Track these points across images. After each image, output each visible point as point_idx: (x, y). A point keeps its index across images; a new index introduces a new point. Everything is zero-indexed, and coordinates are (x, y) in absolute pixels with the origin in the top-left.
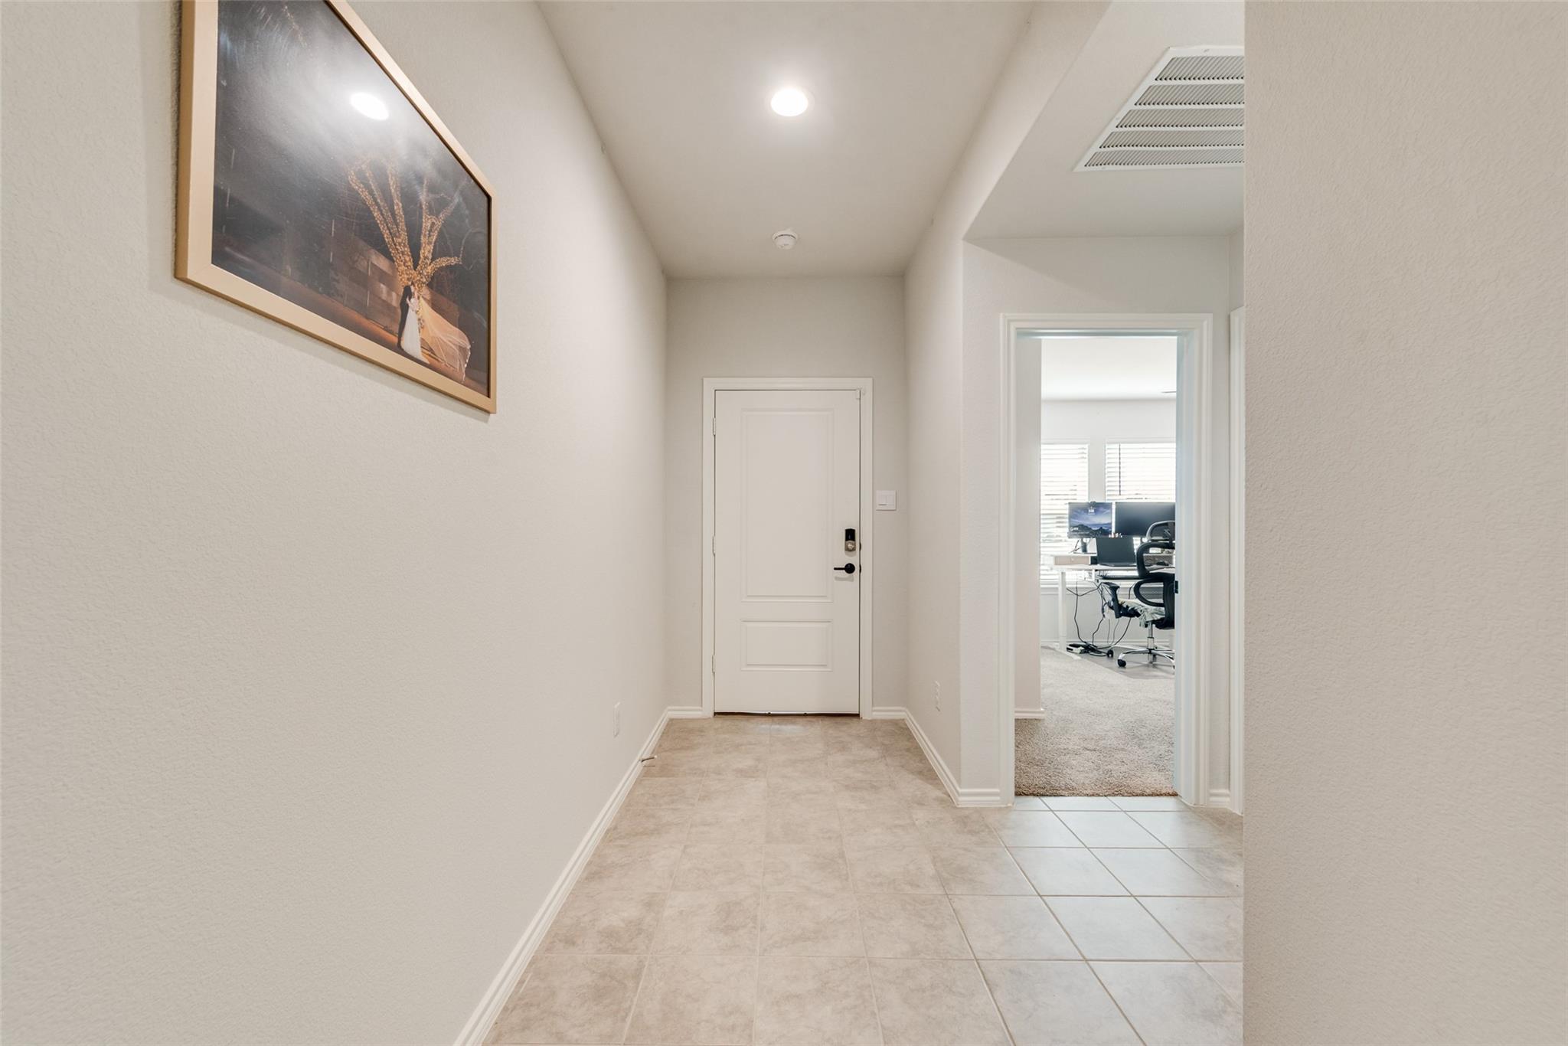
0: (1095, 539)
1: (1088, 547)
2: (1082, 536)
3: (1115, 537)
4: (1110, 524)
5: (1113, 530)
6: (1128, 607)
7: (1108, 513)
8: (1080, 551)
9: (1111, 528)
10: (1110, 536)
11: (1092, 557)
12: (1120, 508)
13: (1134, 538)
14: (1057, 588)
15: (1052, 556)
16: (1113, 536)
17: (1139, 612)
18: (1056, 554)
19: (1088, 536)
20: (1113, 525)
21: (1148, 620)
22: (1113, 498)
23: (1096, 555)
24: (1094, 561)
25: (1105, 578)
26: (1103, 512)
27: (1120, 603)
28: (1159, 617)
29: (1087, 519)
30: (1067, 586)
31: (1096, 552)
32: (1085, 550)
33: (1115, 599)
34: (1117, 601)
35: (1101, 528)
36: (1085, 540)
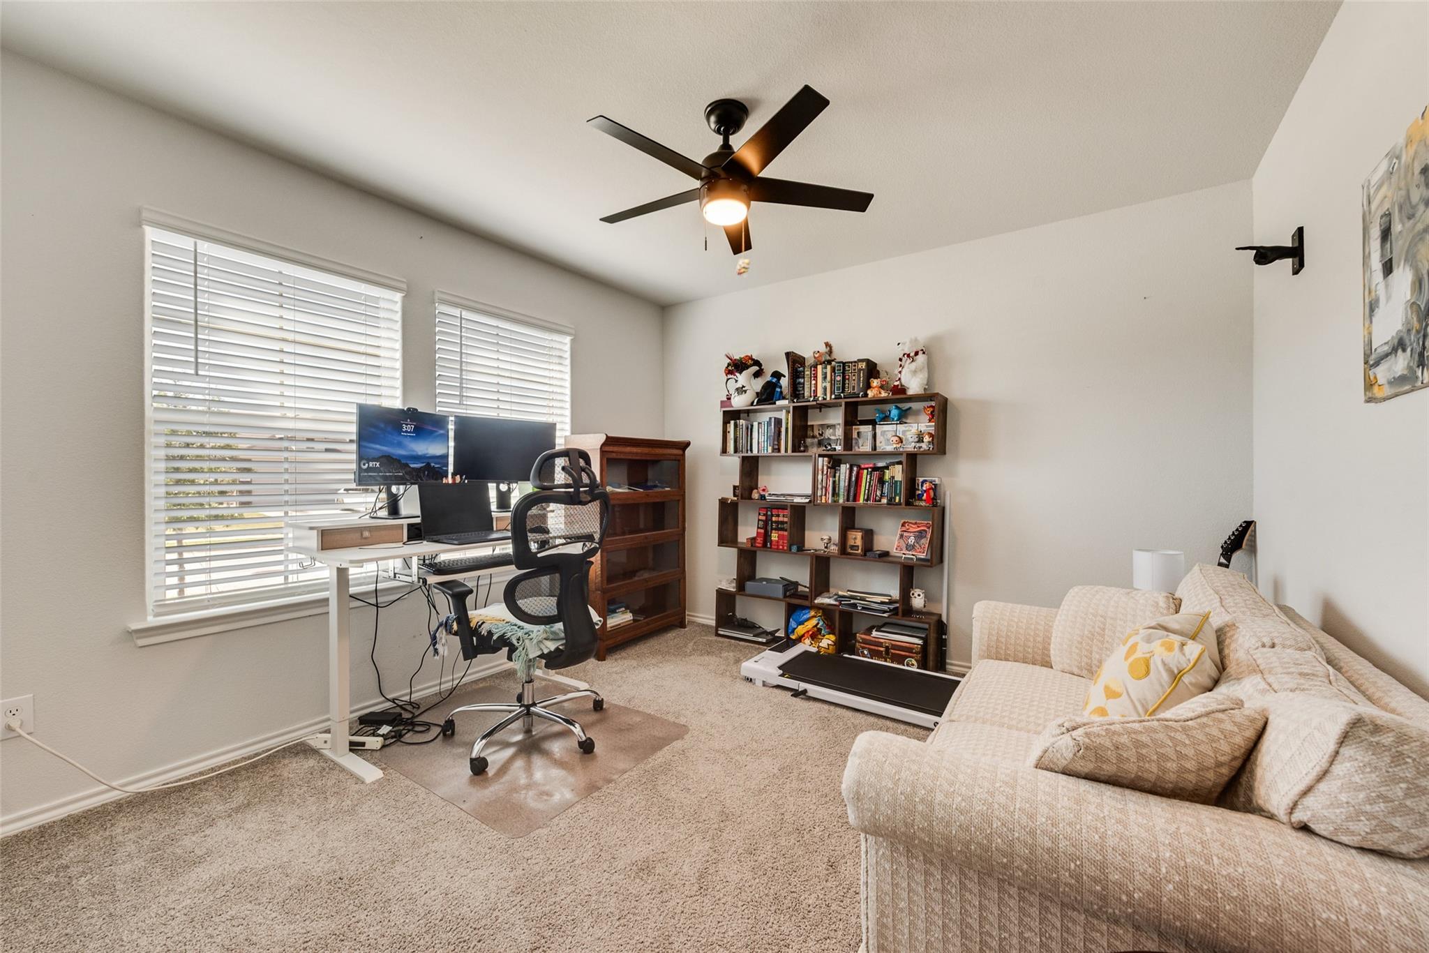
0: (416, 487)
1: (402, 503)
2: (388, 482)
3: (454, 483)
4: (446, 457)
5: (451, 469)
6: (490, 633)
7: (441, 435)
8: (384, 513)
9: (447, 465)
10: (444, 481)
11: (410, 526)
12: (465, 425)
13: (489, 485)
14: (325, 601)
15: (311, 528)
16: (450, 481)
17: (515, 642)
18: (326, 524)
19: (401, 481)
20: (451, 460)
21: (531, 656)
22: (447, 405)
23: (418, 520)
24: (416, 533)
25: (439, 569)
26: (432, 432)
27: (473, 625)
28: (551, 646)
29: (400, 445)
30: (352, 590)
31: (419, 513)
32: (394, 510)
33: (463, 618)
34: (468, 621)
35: (428, 464)
36: (394, 489)
